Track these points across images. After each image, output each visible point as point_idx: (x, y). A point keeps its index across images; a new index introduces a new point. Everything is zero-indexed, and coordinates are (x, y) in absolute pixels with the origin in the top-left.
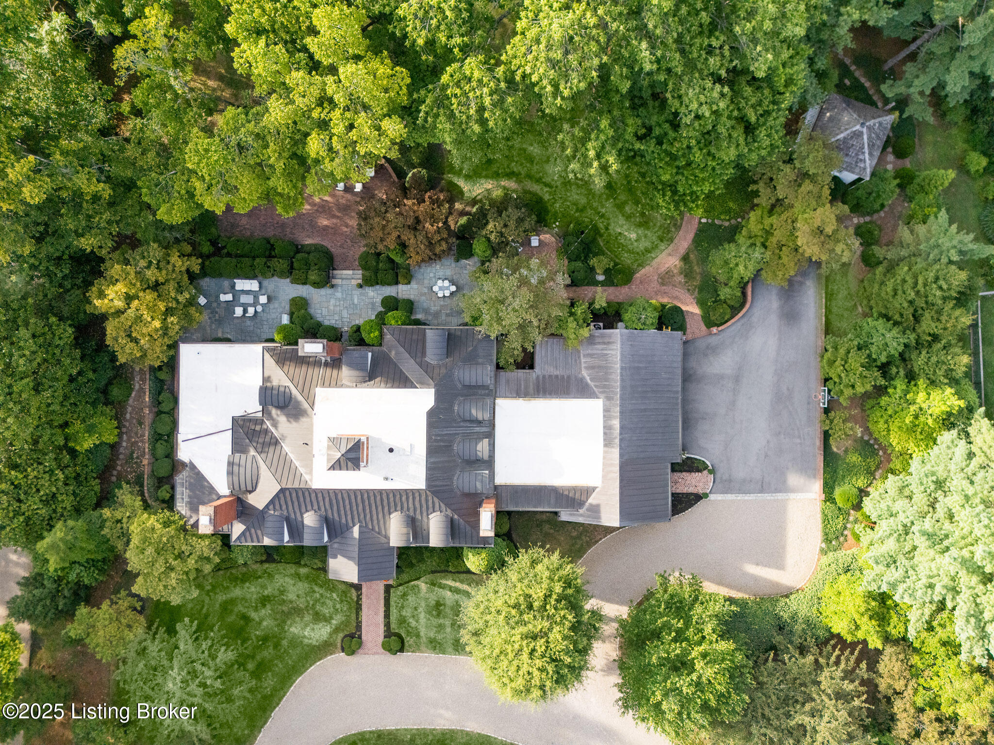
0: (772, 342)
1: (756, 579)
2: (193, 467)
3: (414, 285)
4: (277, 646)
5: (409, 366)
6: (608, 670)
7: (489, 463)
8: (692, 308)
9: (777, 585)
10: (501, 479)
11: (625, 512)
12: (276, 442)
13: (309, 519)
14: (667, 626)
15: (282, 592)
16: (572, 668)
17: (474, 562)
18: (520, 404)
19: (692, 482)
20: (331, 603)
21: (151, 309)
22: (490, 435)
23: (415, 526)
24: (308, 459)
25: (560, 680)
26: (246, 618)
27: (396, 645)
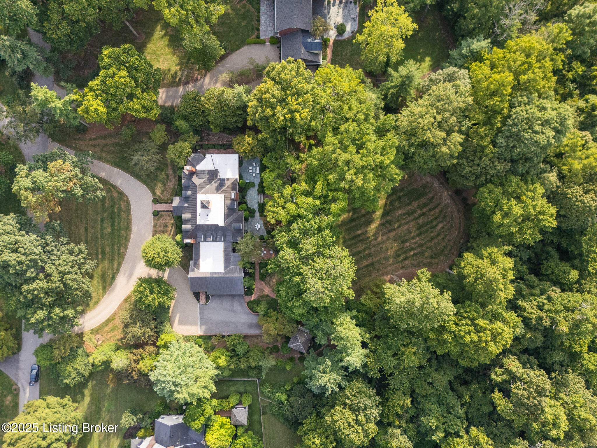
0: (243, 321)
1: (175, 317)
2: (204, 158)
3: (259, 218)
4: (155, 179)
5: (231, 219)
6: (149, 275)
7: (205, 241)
8: (253, 298)
9: (174, 323)
10: (201, 244)
11: (192, 278)
12: (210, 183)
13: (189, 193)
14: (162, 289)
15: (170, 181)
16: (151, 264)
17: (178, 237)
18: (222, 249)
19: (203, 298)
20: (167, 195)
21: (246, 149)
22: (213, 241)
23: (187, 221)
24: (205, 193)
25: (148, 261)
26: (162, 170)
27: (155, 214)
